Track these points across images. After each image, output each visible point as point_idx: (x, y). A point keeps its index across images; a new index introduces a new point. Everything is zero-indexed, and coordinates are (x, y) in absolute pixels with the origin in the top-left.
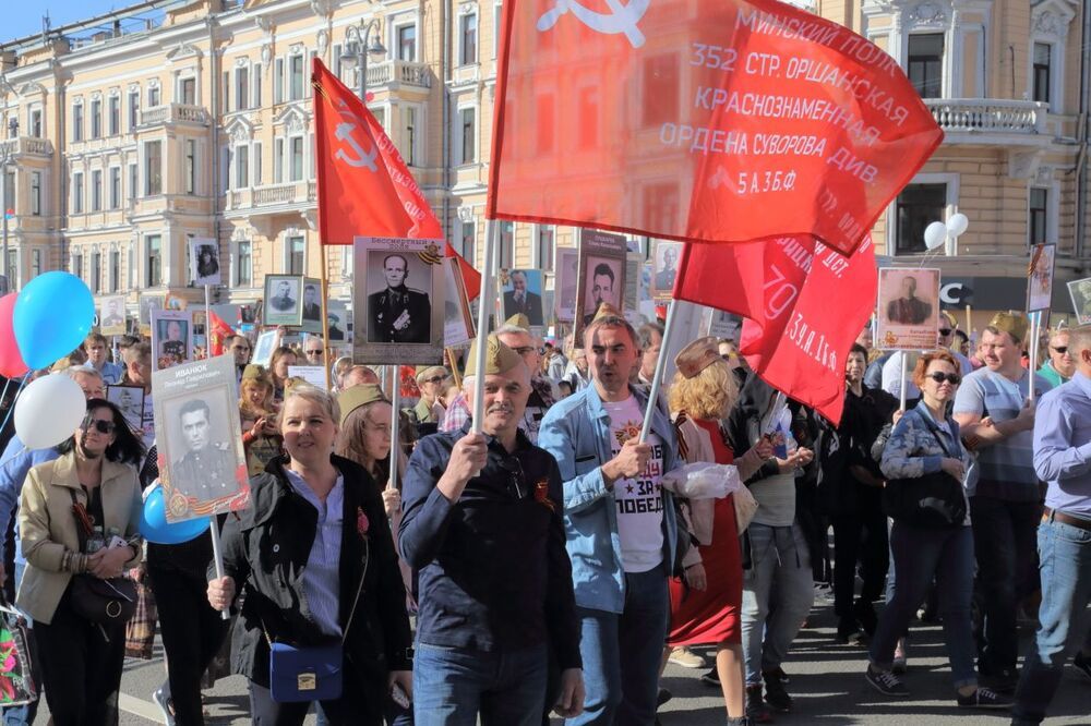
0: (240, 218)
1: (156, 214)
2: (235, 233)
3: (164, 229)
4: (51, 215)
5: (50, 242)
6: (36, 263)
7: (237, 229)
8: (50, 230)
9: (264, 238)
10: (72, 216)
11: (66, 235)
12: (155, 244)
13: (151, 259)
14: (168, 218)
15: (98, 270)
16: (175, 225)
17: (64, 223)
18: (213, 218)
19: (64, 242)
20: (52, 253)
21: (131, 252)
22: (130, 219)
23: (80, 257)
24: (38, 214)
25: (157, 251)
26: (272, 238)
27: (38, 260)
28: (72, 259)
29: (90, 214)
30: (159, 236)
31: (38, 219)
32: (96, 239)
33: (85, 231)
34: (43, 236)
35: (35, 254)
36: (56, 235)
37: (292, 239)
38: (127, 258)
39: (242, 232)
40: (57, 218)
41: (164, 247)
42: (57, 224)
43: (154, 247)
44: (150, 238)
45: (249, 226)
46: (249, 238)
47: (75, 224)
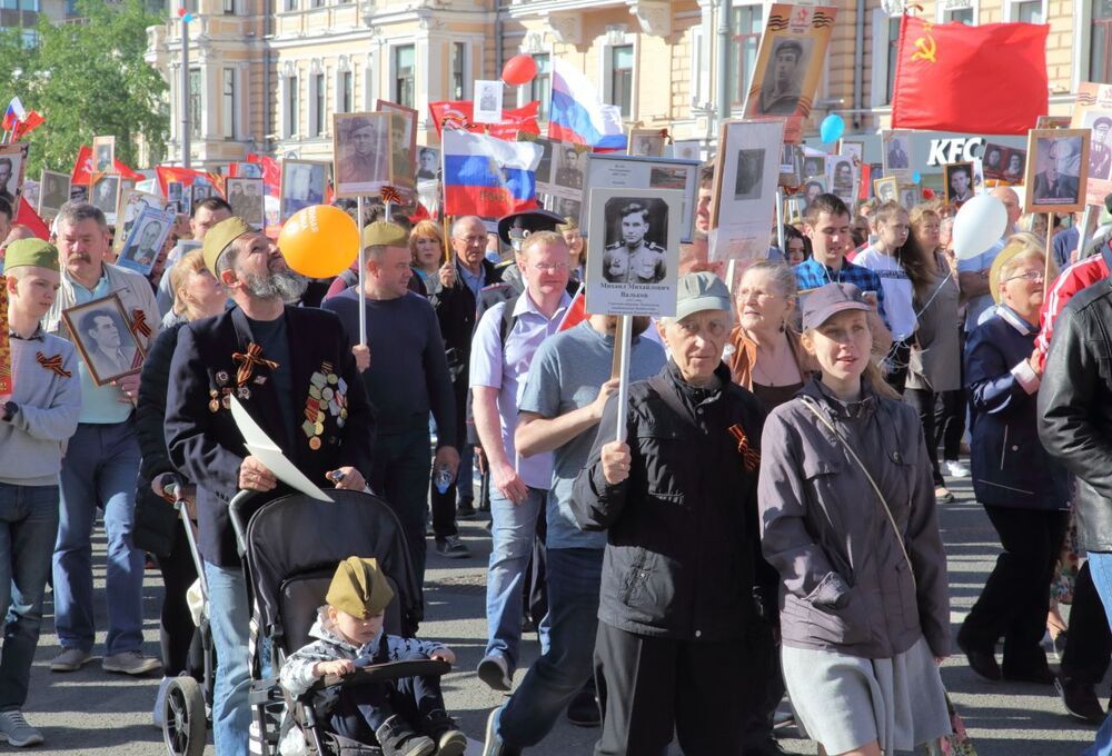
0: (535, 17)
1: (407, 12)
2: (526, 41)
3: (418, 33)
4: (251, 13)
5: (249, 55)
6: (228, 89)
7: (529, 33)
8: (249, 38)
9: (571, 48)
10: (282, 15)
11: (273, 45)
12: (404, 62)
13: (400, 82)
14: (427, 18)
15: (319, 100)
16: (435, 28)
17: (269, 27)
18: (492, 17)
19: (270, 56)
20: (252, 74)
21: (369, 72)
22: (368, 19)
23: (293, 79)
24: (231, 12)
25: (408, 69)
26: (583, 47)
27: (232, 85)
28: (281, 83)
29: (309, 12)
30: (411, 46)
31: (231, 20)
32: (318, 52)
33: (301, 38)
34: (240, 47)
35: (228, 74)
36: (258, 46)
37: (615, 48)
38: (362, 80)
39: (537, 37)
40: (259, 18)
41: (419, 64)
42: (259, 28)
43: (403, 64)
44: (398, 49)
45: (549, 28)
46: (546, 47)
47: (286, 28)
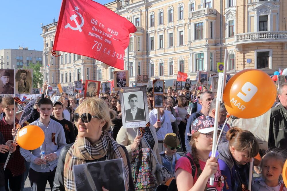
0: (99, 64)
1: (80, 64)
2: (98, 68)
3: (82, 67)
4: (56, 65)
5: (56, 71)
6: (52, 76)
7: (98, 67)
8: (56, 68)
9: (105, 69)
10: (61, 65)
11: (59, 69)
12: (80, 71)
13: (79, 74)
14: (83, 65)
15: (66, 77)
16: (84, 66)
17: (59, 67)
18: (93, 64)
19: (59, 71)
20: (56, 74)
21: (74, 73)
22: (74, 65)
23: (62, 74)
24: (53, 65)
25: (80, 72)
27: (53, 75)
28: (60, 75)
29: (65, 64)
30: (80, 69)
31: (53, 66)
32: (66, 70)
33: (63, 68)
34: (54, 70)
35: (52, 74)
36: (57, 69)
37: (111, 69)
38: (73, 74)
39: (99, 67)
40: (57, 65)
41: (82, 72)
42: (57, 67)
43: (79, 72)
44: (78, 69)
45: (101, 66)
46: (101, 69)
47: (61, 67)
